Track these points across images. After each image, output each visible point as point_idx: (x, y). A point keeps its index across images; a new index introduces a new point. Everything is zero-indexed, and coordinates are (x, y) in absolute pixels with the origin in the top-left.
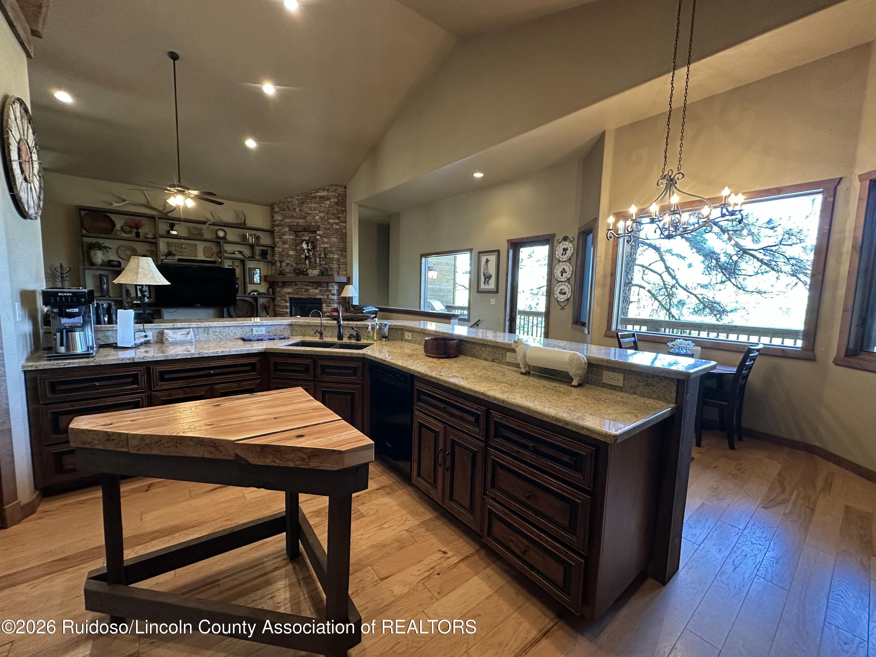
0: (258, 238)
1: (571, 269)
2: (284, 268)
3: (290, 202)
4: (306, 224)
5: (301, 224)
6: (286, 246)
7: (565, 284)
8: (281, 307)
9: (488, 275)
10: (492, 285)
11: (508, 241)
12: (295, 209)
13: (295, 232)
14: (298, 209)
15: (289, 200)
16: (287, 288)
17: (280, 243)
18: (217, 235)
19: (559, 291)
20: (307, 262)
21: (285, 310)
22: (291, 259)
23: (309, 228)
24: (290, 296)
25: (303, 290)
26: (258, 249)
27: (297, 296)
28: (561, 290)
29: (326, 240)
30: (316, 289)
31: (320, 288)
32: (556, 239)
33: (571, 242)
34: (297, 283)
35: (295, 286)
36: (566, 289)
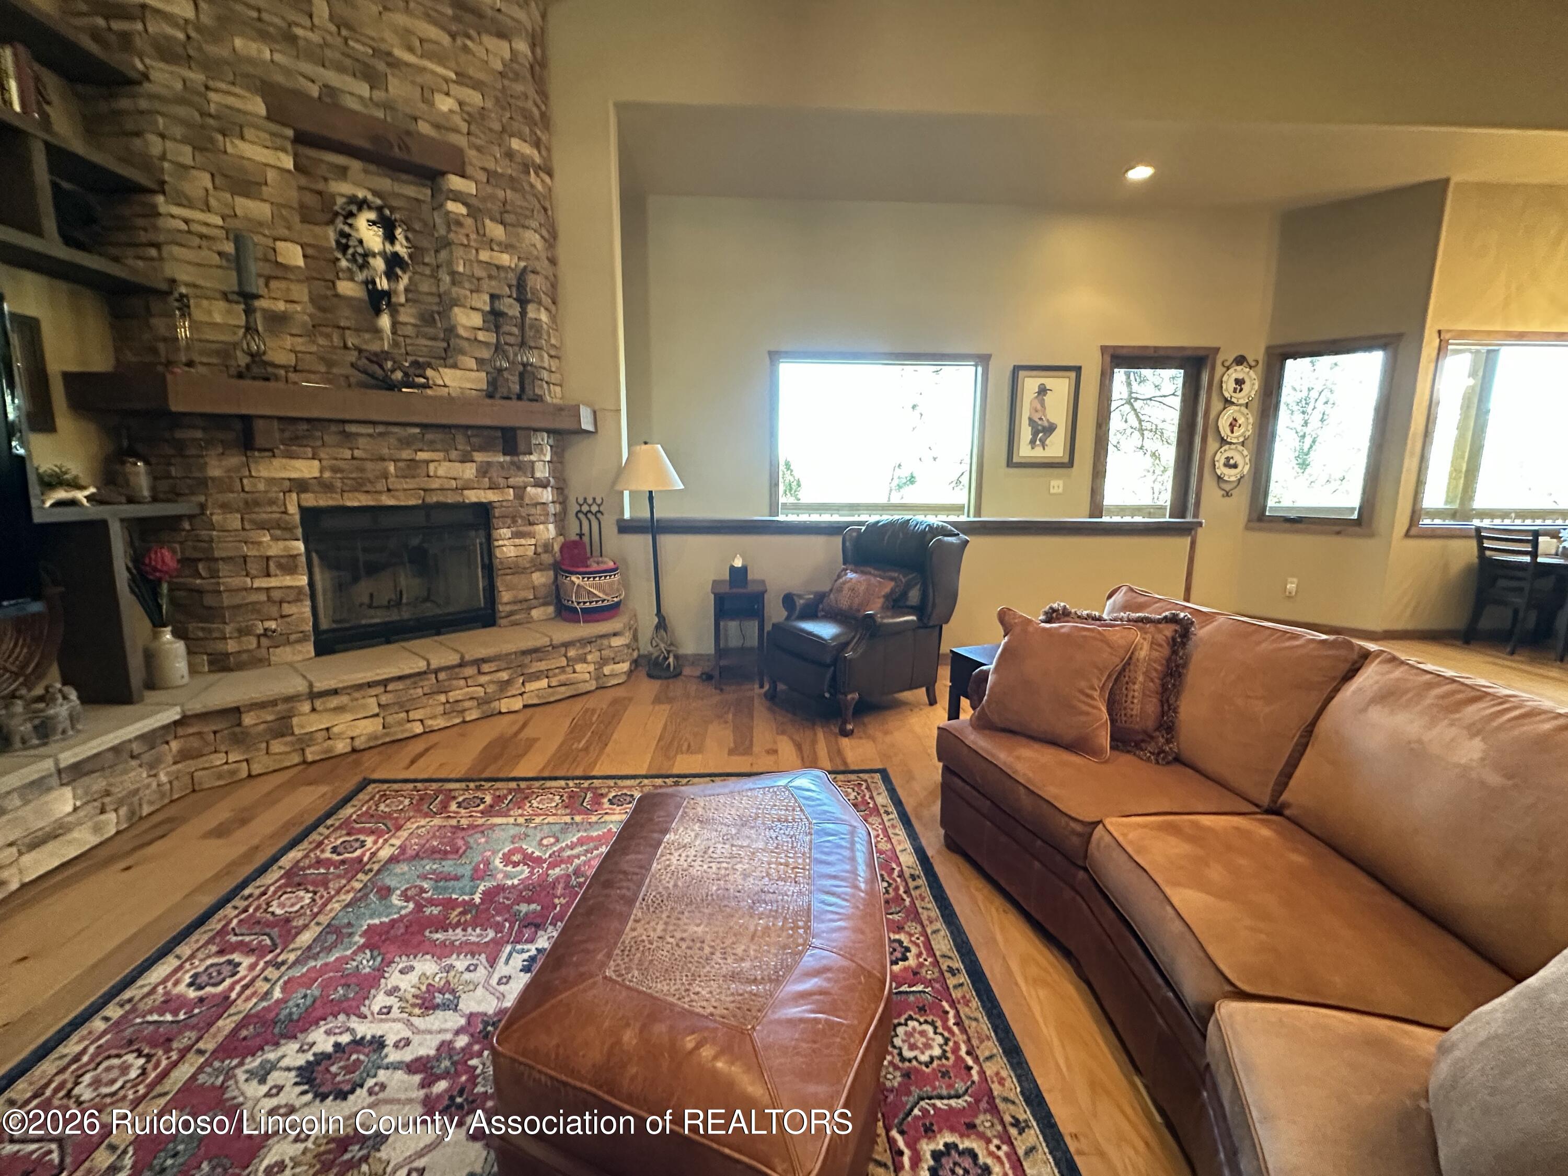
1: (1251, 420)
4: (380, 114)
5: (353, 104)
7: (1236, 449)
8: (253, 568)
9: (1046, 424)
10: (1056, 447)
11: (1104, 349)
13: (300, 138)
16: (291, 456)
19: (1223, 461)
20: (385, 321)
21: (288, 581)
23: (403, 146)
24: (310, 500)
25: (392, 468)
27: (354, 500)
28: (1228, 459)
29: (496, 231)
30: (466, 459)
31: (479, 457)
32: (1220, 358)
33: (1251, 367)
34: (352, 428)
35: (339, 445)
36: (1238, 459)
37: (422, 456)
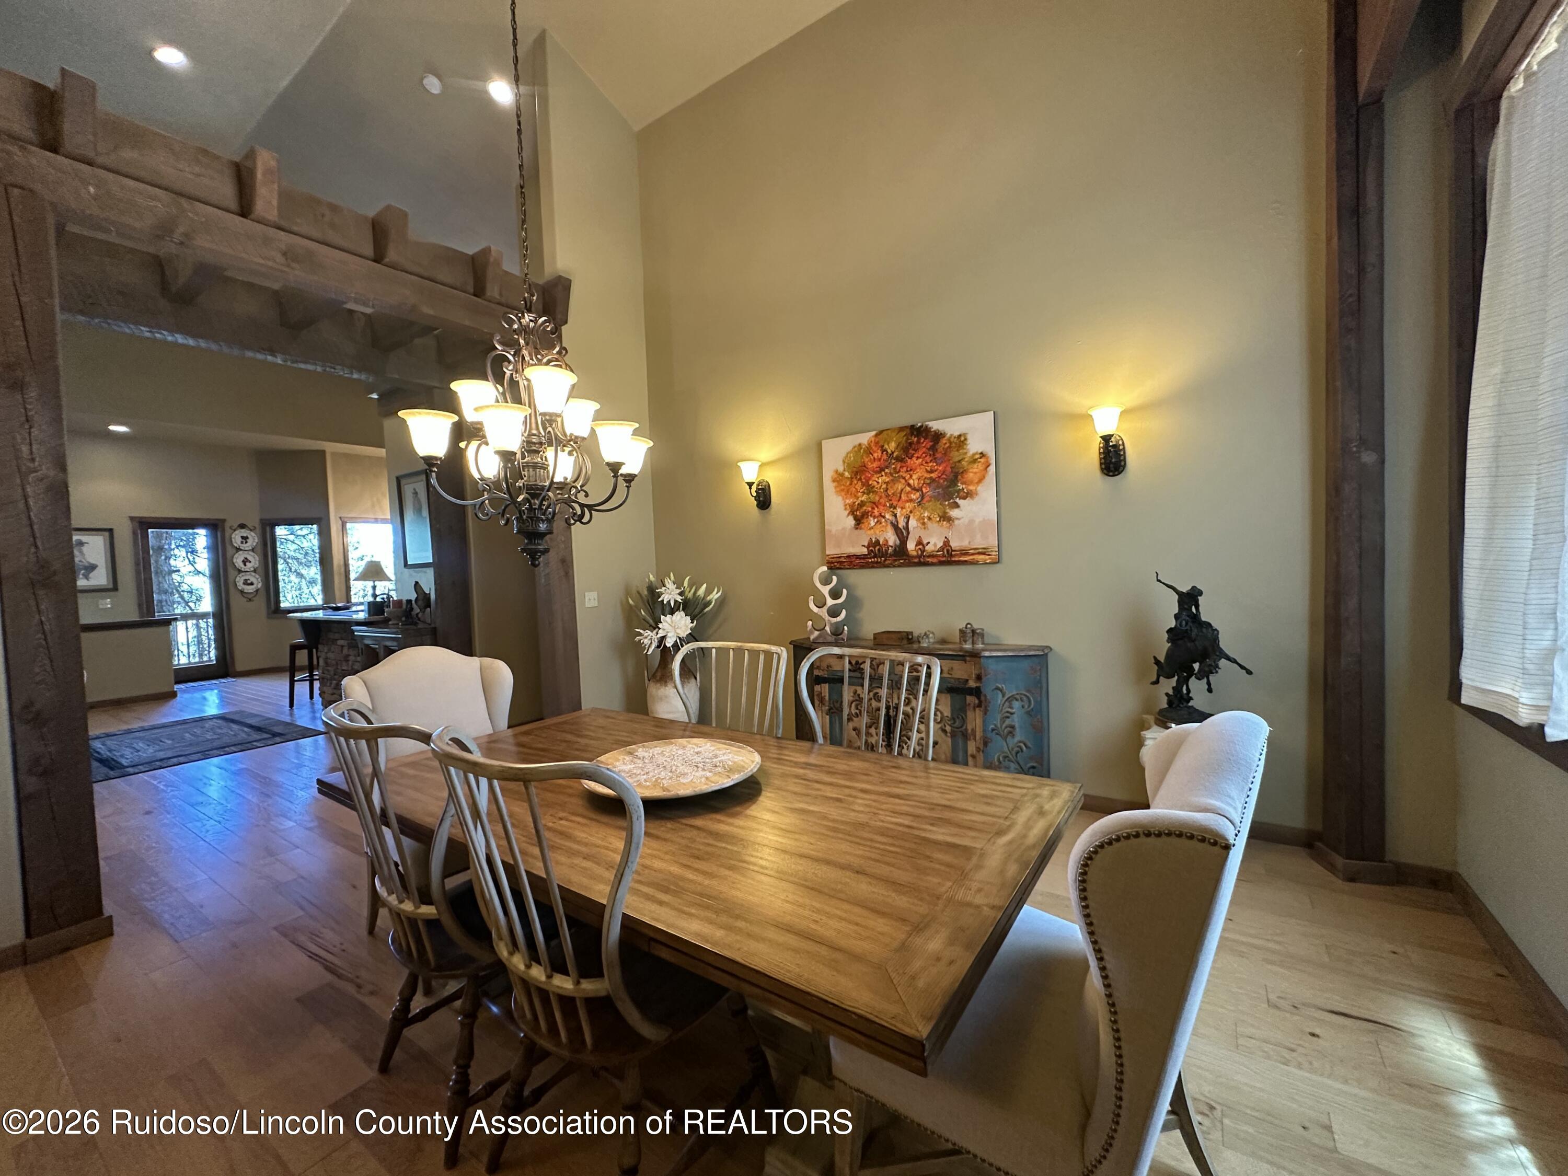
1: (258, 559)
7: (250, 575)
9: (87, 564)
11: (132, 519)
19: (242, 581)
28: (246, 580)
32: (227, 525)
33: (251, 530)
36: (252, 579)
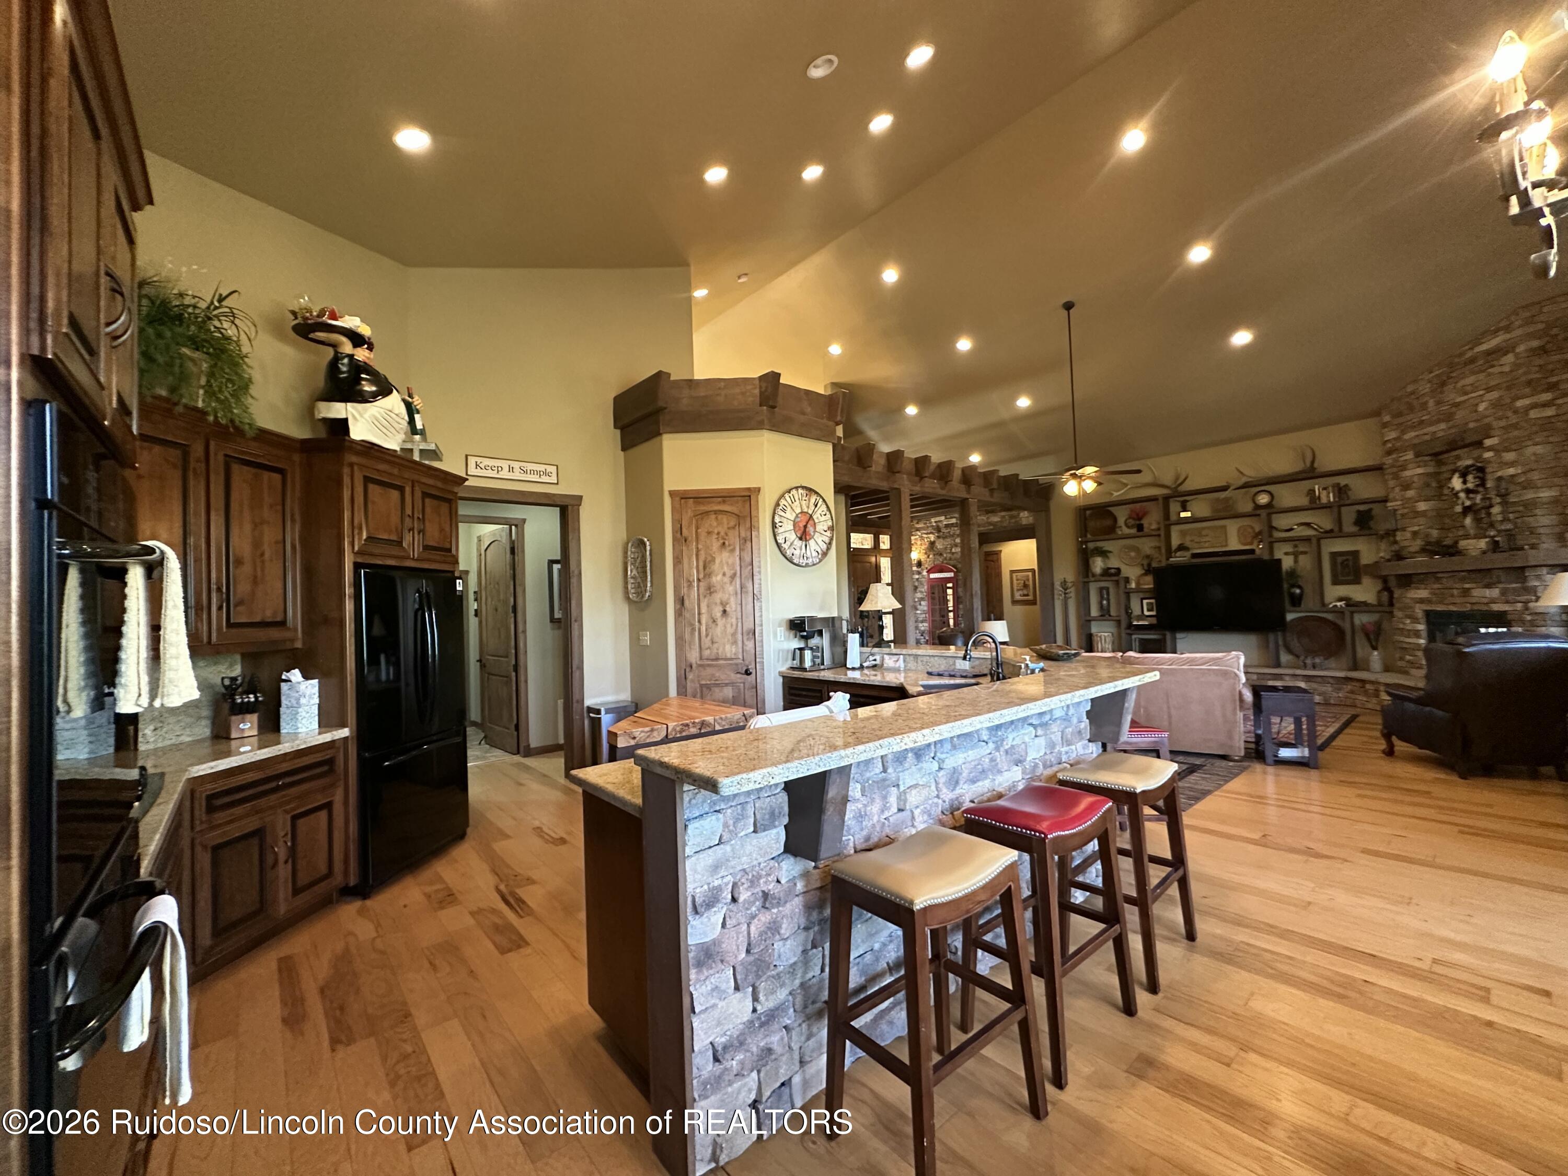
0: (1341, 491)
2: (1406, 543)
3: (1413, 393)
4: (1453, 431)
5: (1441, 434)
6: (1410, 493)
8: (1405, 633)
12: (1426, 403)
13: (1436, 455)
14: (1431, 403)
15: (1410, 389)
16: (1417, 588)
17: (1397, 489)
18: (1254, 502)
21: (1414, 640)
22: (1422, 520)
23: (1463, 439)
24: (1425, 607)
25: (1455, 592)
26: (1349, 515)
27: (1440, 608)
29: (1509, 457)
30: (1490, 587)
31: (1499, 585)
34: (1439, 575)
35: (1434, 583)
37: (1467, 586)
